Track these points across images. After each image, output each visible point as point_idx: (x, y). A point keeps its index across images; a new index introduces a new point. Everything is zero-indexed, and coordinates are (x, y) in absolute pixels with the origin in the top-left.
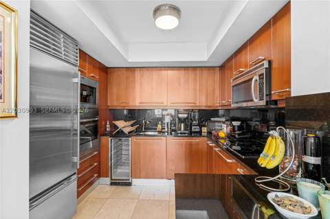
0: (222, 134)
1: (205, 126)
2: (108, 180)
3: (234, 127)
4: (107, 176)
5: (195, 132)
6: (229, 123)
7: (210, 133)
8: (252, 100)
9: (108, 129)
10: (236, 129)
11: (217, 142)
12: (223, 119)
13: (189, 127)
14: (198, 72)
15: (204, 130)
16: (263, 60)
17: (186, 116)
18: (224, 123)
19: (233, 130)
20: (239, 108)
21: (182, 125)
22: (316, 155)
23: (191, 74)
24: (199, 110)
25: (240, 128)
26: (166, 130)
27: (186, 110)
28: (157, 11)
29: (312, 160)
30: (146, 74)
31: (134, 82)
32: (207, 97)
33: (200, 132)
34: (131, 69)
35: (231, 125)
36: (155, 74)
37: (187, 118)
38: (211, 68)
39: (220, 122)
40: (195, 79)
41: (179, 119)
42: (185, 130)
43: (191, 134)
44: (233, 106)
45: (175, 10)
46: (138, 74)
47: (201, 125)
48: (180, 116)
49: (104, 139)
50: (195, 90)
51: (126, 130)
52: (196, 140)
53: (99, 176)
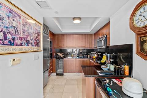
0: (94, 57)
1: (89, 55)
2: (55, 74)
3: (98, 55)
4: (55, 72)
5: (86, 57)
6: (97, 53)
7: (90, 57)
8: (102, 46)
9: (55, 56)
10: (99, 55)
11: (93, 60)
12: (95, 52)
13: (83, 55)
14: (86, 36)
15: (89, 56)
16: (105, 35)
17: (82, 51)
18: (95, 53)
19: (98, 56)
20: (100, 48)
21: (81, 54)
22: (113, 59)
23: (84, 36)
24: (87, 49)
25: (100, 55)
26: (75, 56)
27: (82, 49)
28: (74, 19)
29: (112, 60)
30: (68, 36)
31: (64, 39)
32: (89, 44)
33: (87, 57)
34: (63, 35)
35: (98, 54)
36: (71, 36)
37: (83, 52)
38: (91, 35)
39: (94, 53)
40: (85, 38)
41: (80, 52)
42: (82, 56)
43: (84, 57)
44: (98, 48)
45: (80, 18)
46: (65, 36)
47: (87, 55)
48: (80, 51)
49: (54, 59)
50: (85, 42)
51: (62, 56)
52: (86, 59)
53: (52, 72)
